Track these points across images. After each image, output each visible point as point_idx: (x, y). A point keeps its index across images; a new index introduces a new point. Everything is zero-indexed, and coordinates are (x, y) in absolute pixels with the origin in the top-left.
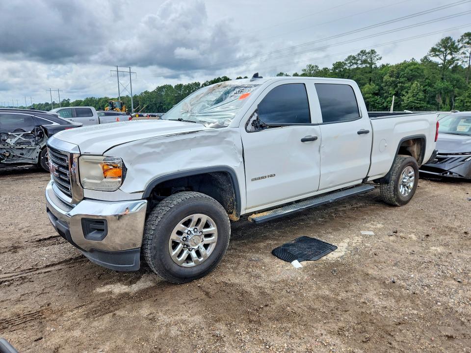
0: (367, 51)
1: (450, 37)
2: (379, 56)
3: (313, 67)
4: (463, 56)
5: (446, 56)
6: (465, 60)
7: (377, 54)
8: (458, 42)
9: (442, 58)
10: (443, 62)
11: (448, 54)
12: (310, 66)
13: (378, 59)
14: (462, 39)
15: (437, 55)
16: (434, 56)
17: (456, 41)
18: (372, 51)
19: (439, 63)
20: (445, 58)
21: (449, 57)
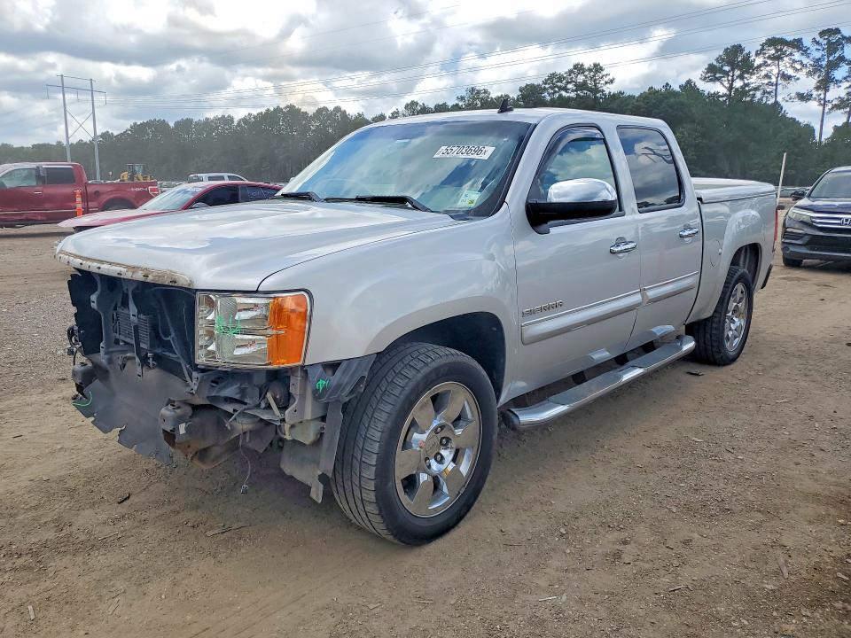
0: (586, 66)
1: (740, 46)
2: (608, 77)
3: (479, 92)
4: (766, 81)
5: (733, 81)
6: (768, 90)
7: (604, 73)
8: (757, 55)
9: (726, 84)
10: (728, 93)
11: (737, 77)
12: (473, 89)
13: (606, 83)
14: (763, 49)
15: (718, 79)
16: (711, 80)
17: (753, 53)
18: (596, 65)
19: (721, 94)
20: (732, 85)
21: (738, 84)
